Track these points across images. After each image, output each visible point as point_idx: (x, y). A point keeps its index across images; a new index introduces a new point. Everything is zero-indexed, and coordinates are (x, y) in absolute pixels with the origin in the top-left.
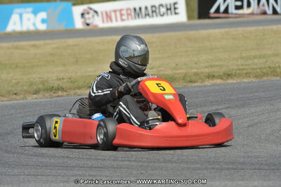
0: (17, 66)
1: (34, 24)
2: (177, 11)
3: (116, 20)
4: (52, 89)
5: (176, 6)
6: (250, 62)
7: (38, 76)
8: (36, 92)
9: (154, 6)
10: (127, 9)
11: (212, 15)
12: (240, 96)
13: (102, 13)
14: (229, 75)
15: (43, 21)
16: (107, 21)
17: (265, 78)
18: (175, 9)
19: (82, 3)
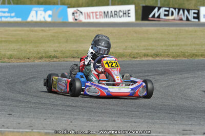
0: (31, 42)
1: (44, 18)
2: (129, 15)
3: (93, 18)
4: (50, 57)
5: (129, 12)
6: (170, 48)
7: (43, 48)
8: (41, 58)
9: (116, 11)
10: (100, 12)
11: (150, 19)
12: (162, 68)
13: (85, 13)
14: (157, 55)
15: (50, 16)
16: (88, 19)
17: (178, 58)
18: (128, 13)
19: (74, 7)
